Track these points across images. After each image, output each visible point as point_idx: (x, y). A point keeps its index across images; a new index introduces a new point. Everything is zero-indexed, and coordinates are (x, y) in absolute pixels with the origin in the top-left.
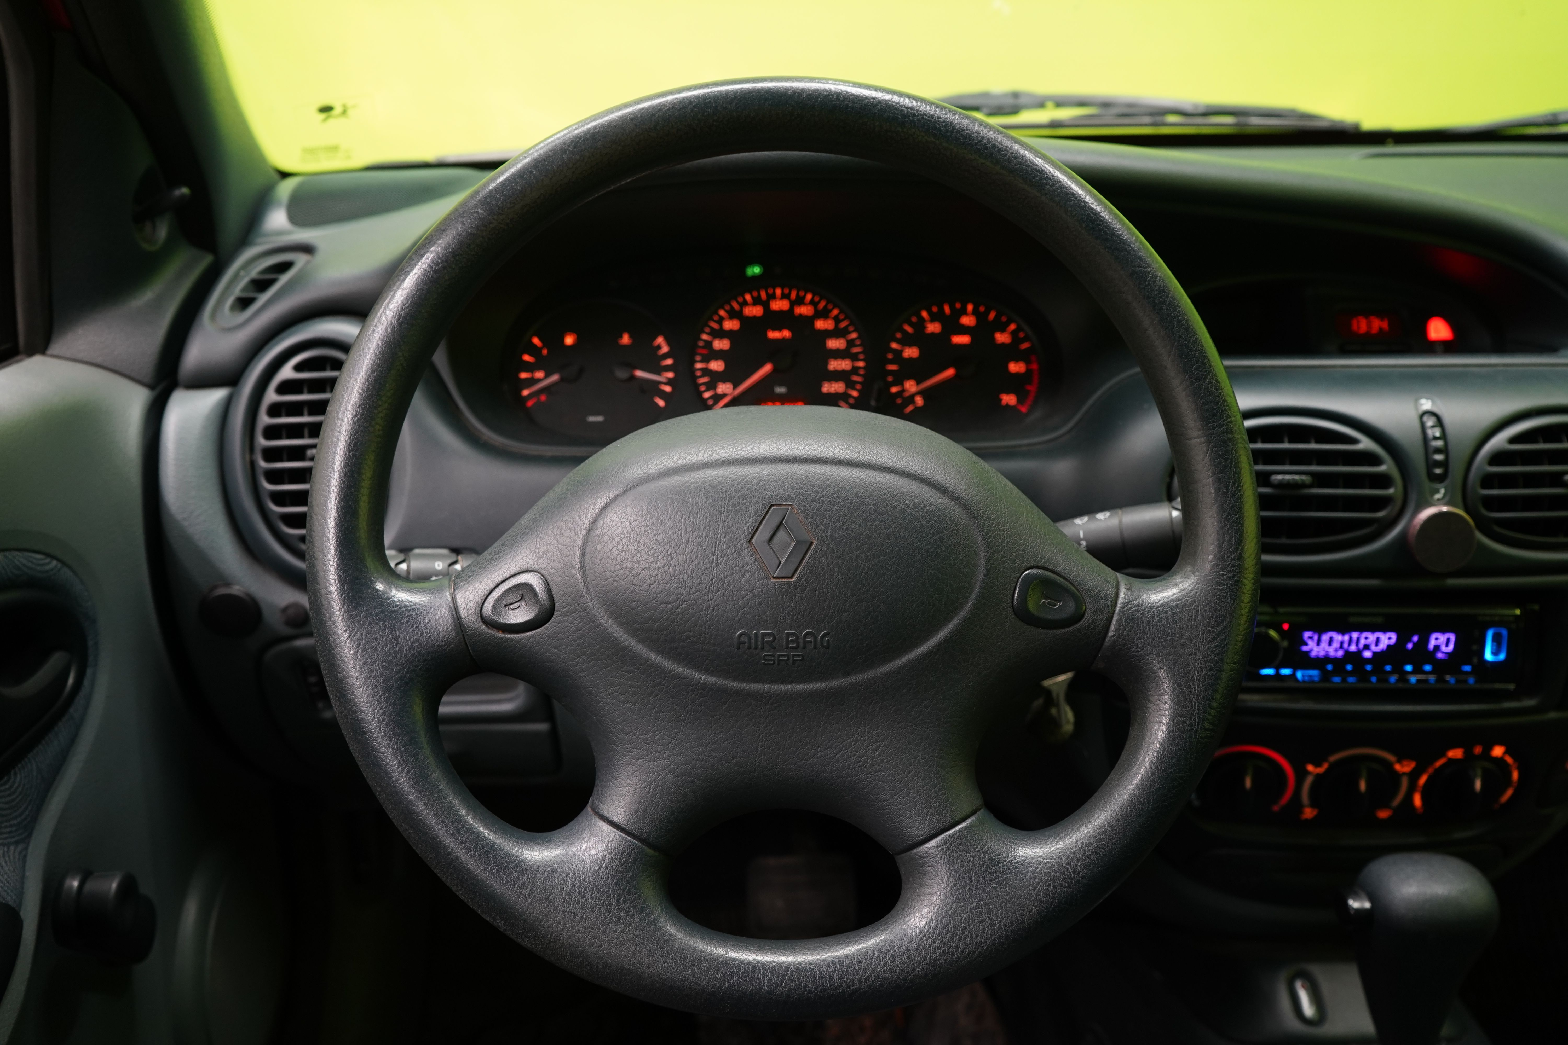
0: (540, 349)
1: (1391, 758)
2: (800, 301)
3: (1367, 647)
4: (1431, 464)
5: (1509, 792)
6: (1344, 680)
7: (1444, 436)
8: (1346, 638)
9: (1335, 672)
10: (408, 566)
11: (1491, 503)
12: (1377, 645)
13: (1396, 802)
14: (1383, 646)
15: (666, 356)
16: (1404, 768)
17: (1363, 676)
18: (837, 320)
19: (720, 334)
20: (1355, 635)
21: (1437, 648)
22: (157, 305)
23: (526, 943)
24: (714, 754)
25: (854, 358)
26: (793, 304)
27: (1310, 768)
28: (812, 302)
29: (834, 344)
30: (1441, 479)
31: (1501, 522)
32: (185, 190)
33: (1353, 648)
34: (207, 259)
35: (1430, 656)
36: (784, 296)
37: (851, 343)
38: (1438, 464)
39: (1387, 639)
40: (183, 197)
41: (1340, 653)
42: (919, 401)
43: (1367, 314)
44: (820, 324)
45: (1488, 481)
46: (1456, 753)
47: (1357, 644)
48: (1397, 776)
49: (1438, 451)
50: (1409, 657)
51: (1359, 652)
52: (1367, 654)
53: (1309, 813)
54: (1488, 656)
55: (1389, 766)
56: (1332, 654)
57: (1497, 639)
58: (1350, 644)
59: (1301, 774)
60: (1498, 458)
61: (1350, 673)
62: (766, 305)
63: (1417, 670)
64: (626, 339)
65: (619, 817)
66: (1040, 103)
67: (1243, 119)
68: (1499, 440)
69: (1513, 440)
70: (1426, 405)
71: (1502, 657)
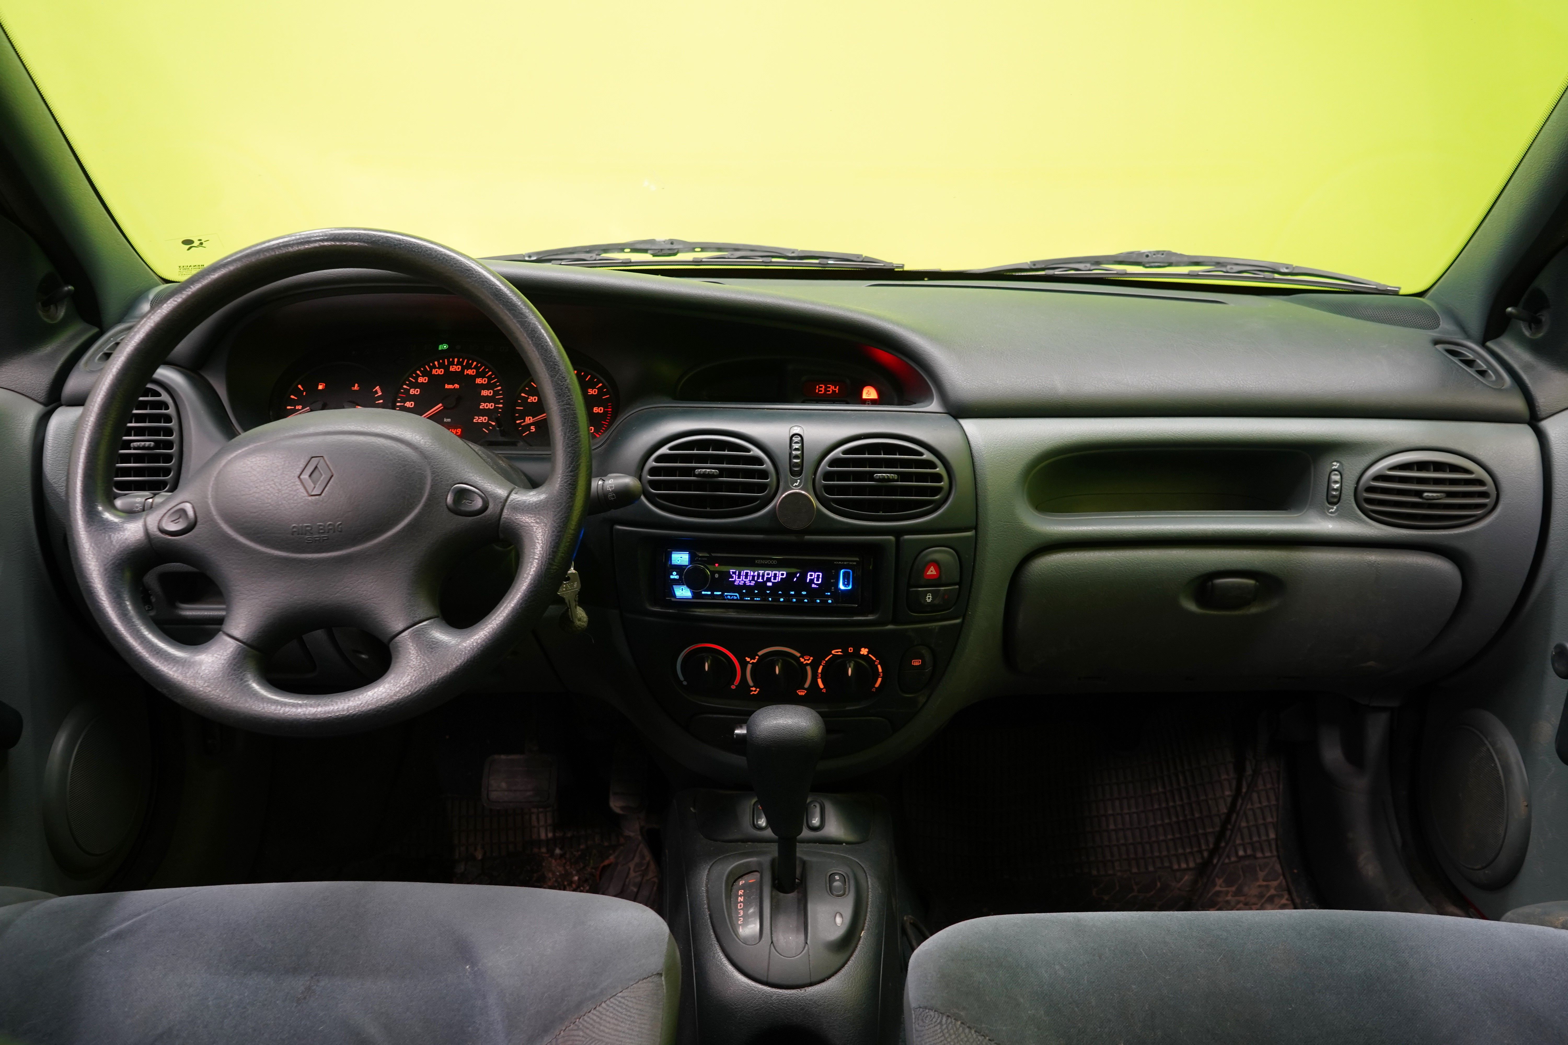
0: (302, 392)
1: (798, 655)
2: (469, 366)
3: (769, 580)
4: (792, 465)
5: (880, 680)
6: (752, 599)
7: (802, 449)
8: (756, 573)
9: (747, 595)
10: (153, 501)
11: (829, 489)
12: (775, 579)
13: (807, 685)
14: (778, 579)
15: (379, 398)
16: (807, 660)
17: (764, 597)
18: (490, 378)
19: (415, 385)
20: (761, 572)
21: (812, 581)
22: (53, 356)
23: (179, 701)
24: (283, 594)
25: (497, 402)
26: (463, 368)
27: (748, 659)
28: (476, 367)
29: (485, 393)
30: (800, 473)
31: (837, 501)
32: (70, 287)
33: (760, 580)
34: (96, 330)
35: (807, 586)
36: (459, 363)
37: (496, 393)
38: (796, 465)
39: (781, 574)
40: (69, 291)
41: (753, 583)
42: (533, 429)
43: (826, 382)
44: (479, 381)
45: (828, 476)
46: (837, 652)
47: (763, 578)
48: (803, 667)
49: (796, 457)
50: (793, 586)
51: (765, 583)
52: (769, 584)
53: (755, 691)
54: (841, 586)
55: (797, 659)
56: (748, 583)
57: (846, 576)
58: (758, 578)
59: (744, 665)
60: (834, 463)
61: (757, 595)
62: (447, 369)
63: (798, 594)
64: (356, 387)
65: (237, 633)
66: (691, 247)
67: (824, 261)
68: (837, 453)
69: (845, 452)
70: (797, 430)
71: (850, 587)
